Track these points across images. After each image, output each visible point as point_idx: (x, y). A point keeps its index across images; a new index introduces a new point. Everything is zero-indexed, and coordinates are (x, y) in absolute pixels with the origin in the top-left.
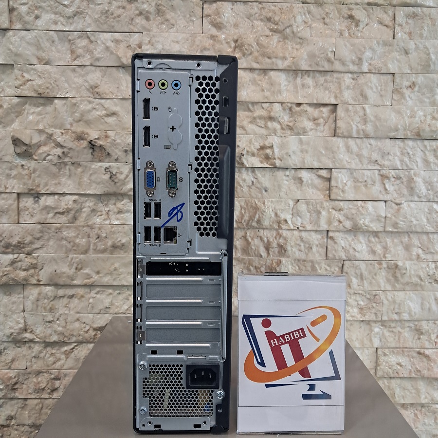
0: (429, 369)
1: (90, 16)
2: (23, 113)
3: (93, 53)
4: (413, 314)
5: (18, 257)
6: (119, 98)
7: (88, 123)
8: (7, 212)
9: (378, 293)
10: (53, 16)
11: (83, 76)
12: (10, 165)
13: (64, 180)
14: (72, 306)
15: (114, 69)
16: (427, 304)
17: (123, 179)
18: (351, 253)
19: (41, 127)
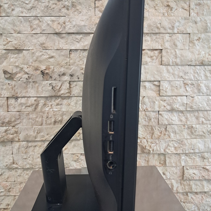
0: (208, 176)
1: (39, 9)
2: (8, 58)
3: (41, 27)
4: (200, 149)
5: (8, 128)
6: (55, 49)
7: (40, 62)
8: (2, 107)
9: (183, 140)
10: (21, 9)
11: (37, 39)
12: (2, 83)
13: (29, 90)
14: (36, 151)
15: (52, 35)
16: (207, 144)
17: (59, 89)
18: (170, 121)
19: (17, 64)
